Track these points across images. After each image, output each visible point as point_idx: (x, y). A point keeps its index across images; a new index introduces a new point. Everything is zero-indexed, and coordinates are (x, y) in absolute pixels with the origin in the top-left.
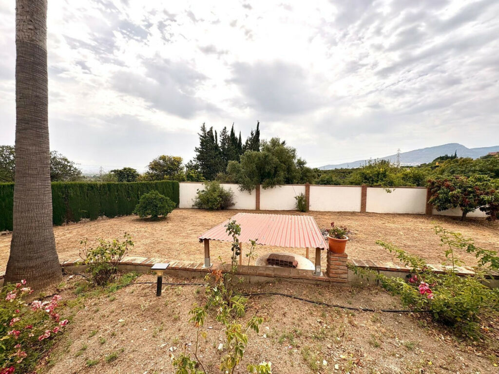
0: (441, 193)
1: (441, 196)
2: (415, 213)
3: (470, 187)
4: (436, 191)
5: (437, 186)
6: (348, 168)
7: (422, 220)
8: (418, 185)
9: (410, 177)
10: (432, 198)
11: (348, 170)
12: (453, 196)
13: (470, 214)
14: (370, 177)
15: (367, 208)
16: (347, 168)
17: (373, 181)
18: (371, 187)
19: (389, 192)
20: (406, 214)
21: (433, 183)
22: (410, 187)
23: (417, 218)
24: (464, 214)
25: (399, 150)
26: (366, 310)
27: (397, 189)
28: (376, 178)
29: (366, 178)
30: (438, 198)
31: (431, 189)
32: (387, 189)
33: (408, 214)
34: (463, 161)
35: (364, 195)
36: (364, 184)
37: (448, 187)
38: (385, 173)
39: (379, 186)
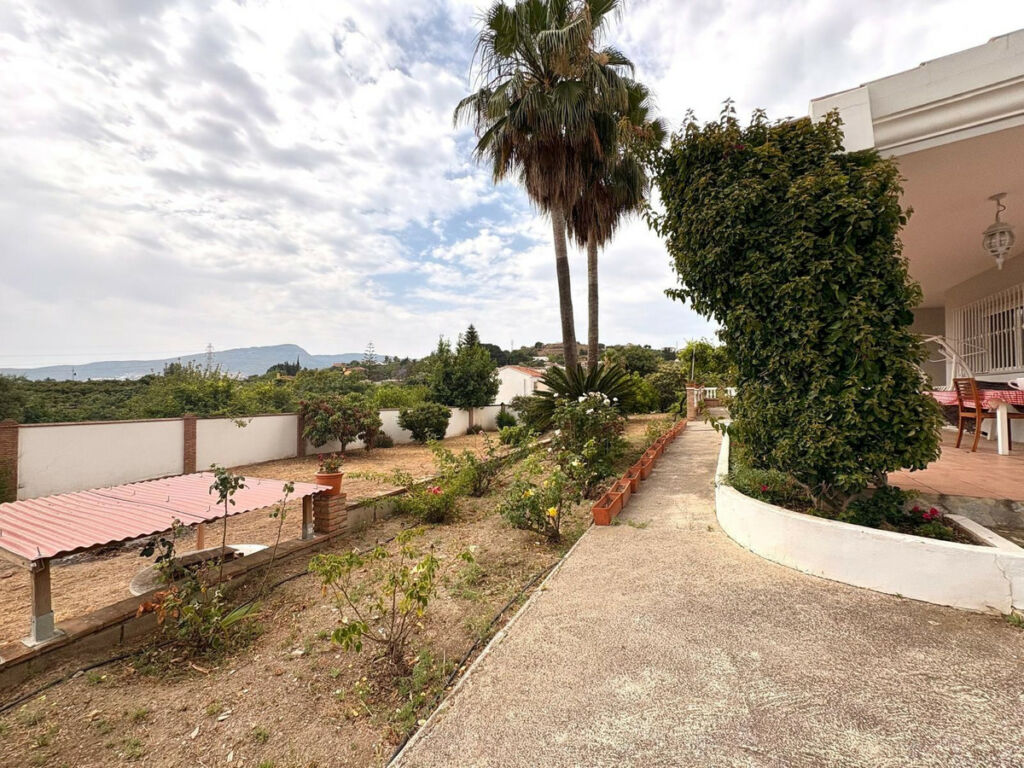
0: (319, 420)
1: (319, 424)
2: (282, 457)
3: (350, 409)
4: (312, 417)
5: (313, 410)
6: (77, 379)
7: (298, 465)
8: (284, 411)
9: (270, 398)
10: (307, 429)
11: (76, 383)
12: (334, 423)
13: (350, 446)
14: (200, 400)
15: (198, 463)
16: (70, 378)
17: (205, 406)
18: (205, 418)
19: (242, 424)
20: (269, 461)
21: (306, 407)
22: (273, 414)
23: (288, 464)
24: (344, 446)
25: (210, 347)
26: (388, 542)
27: (255, 420)
28: (212, 401)
29: (189, 401)
30: (315, 427)
31: (304, 415)
32: (238, 420)
33: (273, 461)
34: (320, 374)
35: (190, 437)
36: (189, 414)
37: (326, 410)
38: (228, 391)
39: (223, 416)
